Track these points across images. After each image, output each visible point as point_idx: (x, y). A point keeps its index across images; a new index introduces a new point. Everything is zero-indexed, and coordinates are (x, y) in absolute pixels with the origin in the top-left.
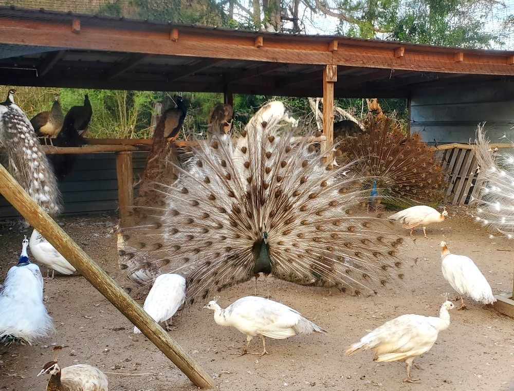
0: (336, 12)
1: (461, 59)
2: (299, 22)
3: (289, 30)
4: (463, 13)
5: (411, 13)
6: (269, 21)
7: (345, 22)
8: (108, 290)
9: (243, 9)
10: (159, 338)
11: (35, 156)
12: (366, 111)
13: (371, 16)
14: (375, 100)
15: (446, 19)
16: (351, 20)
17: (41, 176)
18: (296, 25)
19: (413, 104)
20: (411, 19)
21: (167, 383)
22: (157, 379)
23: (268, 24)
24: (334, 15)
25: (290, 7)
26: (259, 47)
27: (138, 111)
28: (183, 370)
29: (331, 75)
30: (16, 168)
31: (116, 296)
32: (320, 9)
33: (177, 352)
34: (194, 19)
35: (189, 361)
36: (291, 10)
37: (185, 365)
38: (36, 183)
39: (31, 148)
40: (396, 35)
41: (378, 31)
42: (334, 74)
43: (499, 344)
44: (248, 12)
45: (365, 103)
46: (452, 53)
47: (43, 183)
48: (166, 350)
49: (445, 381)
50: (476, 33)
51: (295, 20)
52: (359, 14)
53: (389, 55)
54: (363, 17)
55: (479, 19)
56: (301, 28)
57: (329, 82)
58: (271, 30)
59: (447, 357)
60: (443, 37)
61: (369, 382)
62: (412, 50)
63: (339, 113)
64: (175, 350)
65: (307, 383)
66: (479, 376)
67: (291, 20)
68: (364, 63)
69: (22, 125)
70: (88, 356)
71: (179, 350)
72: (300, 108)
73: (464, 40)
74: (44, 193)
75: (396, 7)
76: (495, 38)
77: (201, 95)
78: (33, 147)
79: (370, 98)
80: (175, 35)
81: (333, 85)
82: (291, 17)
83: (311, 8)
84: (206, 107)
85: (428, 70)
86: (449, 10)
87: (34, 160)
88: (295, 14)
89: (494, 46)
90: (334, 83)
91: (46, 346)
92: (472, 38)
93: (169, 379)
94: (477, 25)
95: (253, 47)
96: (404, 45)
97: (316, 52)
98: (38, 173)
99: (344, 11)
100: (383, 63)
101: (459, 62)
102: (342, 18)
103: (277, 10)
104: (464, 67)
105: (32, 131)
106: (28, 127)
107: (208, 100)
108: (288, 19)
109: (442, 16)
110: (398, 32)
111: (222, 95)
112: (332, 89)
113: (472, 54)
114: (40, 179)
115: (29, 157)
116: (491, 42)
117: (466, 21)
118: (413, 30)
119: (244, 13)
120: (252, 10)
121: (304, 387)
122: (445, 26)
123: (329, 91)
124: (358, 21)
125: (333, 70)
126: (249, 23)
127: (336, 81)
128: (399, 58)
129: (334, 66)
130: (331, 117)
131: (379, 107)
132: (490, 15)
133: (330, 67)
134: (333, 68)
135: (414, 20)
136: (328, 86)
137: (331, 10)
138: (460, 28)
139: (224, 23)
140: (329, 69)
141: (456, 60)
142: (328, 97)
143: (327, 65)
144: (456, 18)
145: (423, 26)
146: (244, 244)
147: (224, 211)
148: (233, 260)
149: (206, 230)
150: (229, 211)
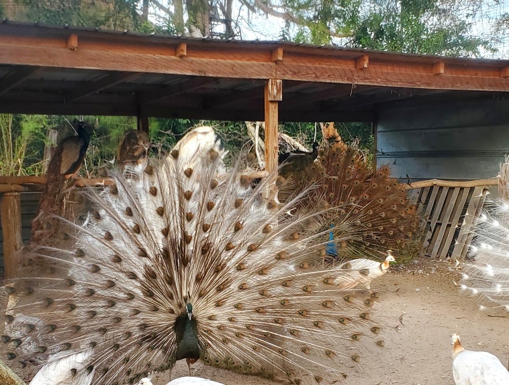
0: (281, 10)
1: (442, 71)
2: (233, 24)
3: (220, 34)
4: (444, 11)
5: (378, 12)
6: (194, 23)
7: (292, 24)
9: (161, 7)
12: (319, 138)
14: (331, 124)
16: (300, 21)
18: (229, 28)
19: (379, 129)
20: (376, 18)
23: (193, 27)
24: (277, 14)
25: (221, 5)
26: (181, 57)
27: (28, 140)
29: (274, 92)
32: (259, 7)
34: (98, 21)
36: (222, 8)
40: (358, 39)
41: (335, 35)
42: (278, 91)
44: (167, 11)
45: (319, 129)
46: (429, 63)
50: (461, 38)
51: (227, 22)
52: (310, 13)
53: (349, 66)
54: (315, 17)
55: (464, 19)
56: (235, 32)
57: (272, 102)
58: (197, 34)
60: (419, 43)
62: (379, 59)
63: (285, 142)
67: (223, 21)
68: (316, 77)
72: (235, 135)
73: (446, 46)
76: (485, 43)
77: (108, 120)
79: (324, 122)
80: (74, 42)
81: (277, 105)
82: (222, 17)
83: (248, 5)
84: (114, 134)
85: (399, 85)
86: (426, 8)
88: (228, 14)
89: (484, 53)
90: (279, 102)
92: (455, 44)
94: (462, 27)
95: (174, 57)
96: (368, 53)
97: (255, 62)
99: (290, 10)
100: (341, 77)
101: (438, 74)
102: (288, 18)
103: (204, 9)
104: (445, 81)
107: (117, 126)
108: (218, 20)
109: (417, 15)
111: (135, 119)
112: (277, 109)
113: (455, 64)
116: (481, 48)
117: (448, 22)
118: (380, 33)
119: (162, 13)
120: (172, 9)
122: (421, 28)
123: (273, 113)
124: (309, 22)
125: (277, 85)
126: (169, 26)
127: (281, 100)
128: (362, 69)
129: (278, 81)
130: (275, 146)
131: (337, 134)
132: (478, 14)
133: (273, 83)
134: (277, 83)
135: (381, 20)
136: (270, 106)
137: (274, 9)
138: (440, 30)
139: (136, 25)
140: (272, 84)
141: (435, 72)
142: (271, 120)
143: (269, 79)
144: (435, 18)
145: (392, 28)
146: (163, 320)
147: (133, 276)
148: (149, 341)
149: (112, 303)
150: (140, 276)
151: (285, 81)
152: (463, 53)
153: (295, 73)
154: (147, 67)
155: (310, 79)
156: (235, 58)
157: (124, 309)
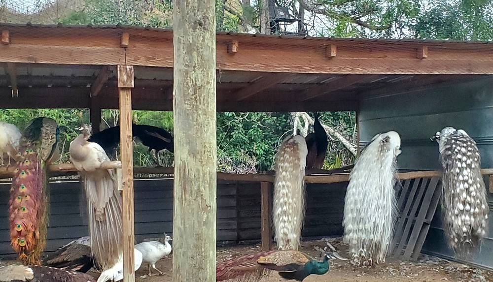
42: (129, 78)
90: (131, 89)
125: (126, 72)
127: (133, 87)
129: (128, 67)
130: (129, 135)
133: (122, 69)
134: (126, 69)
136: (121, 94)
140: (120, 70)
143: (117, 66)
151: (137, 67)
153: (148, 59)
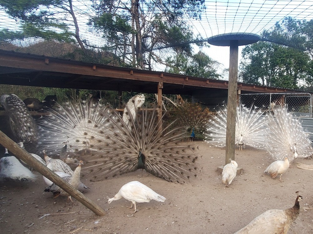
0: (165, 63)
1: (208, 83)
2: (151, 66)
3: (147, 68)
4: (210, 66)
5: (192, 65)
6: (139, 65)
7: (168, 67)
8: (53, 178)
9: (128, 59)
10: (79, 197)
11: (25, 116)
12: (176, 98)
13: (178, 65)
14: (180, 95)
15: (204, 68)
16: (170, 66)
17: (28, 124)
18: (150, 66)
19: (192, 97)
20: (192, 67)
21: (83, 215)
22: (79, 214)
24: (164, 64)
25: (147, 60)
26: (131, 74)
27: (81, 97)
28: (91, 209)
29: (160, 85)
30: (13, 122)
31: (57, 181)
32: (159, 61)
33: (88, 202)
34: (107, 62)
35: (94, 205)
36: (148, 61)
37: (92, 207)
38: (25, 128)
39: (23, 112)
40: (187, 72)
41: (180, 71)
42: (162, 86)
43: (220, 185)
44: (130, 60)
45: (176, 96)
46: (205, 80)
47: (29, 128)
48: (83, 202)
49: (201, 201)
50: (214, 74)
51: (149, 65)
52: (173, 64)
53: (183, 80)
54: (175, 65)
55: (215, 69)
56: (152, 68)
57: (160, 88)
58: (140, 68)
59: (202, 191)
60: (204, 74)
61: (172, 205)
62: (191, 78)
63: (166, 99)
64: (87, 201)
65: (147, 208)
66: (213, 198)
67: (148, 65)
68: (173, 82)
69: (18, 102)
70: (45, 207)
71: (89, 201)
72: (151, 97)
73: (210, 75)
74: (30, 132)
75: (186, 63)
76: (220, 76)
77: (110, 91)
78: (24, 112)
79: (177, 94)
80: (95, 68)
81: (161, 90)
82: (148, 63)
83: (155, 61)
84: (112, 95)
85: (197, 86)
86: (205, 65)
87: (25, 117)
88: (149, 62)
89: (220, 78)
90: (162, 89)
91: (22, 205)
92: (213, 75)
93: (85, 213)
94: (215, 71)
95: (129, 74)
96: (187, 76)
97: (154, 77)
98: (27, 123)
99: (168, 63)
100: (180, 83)
101: (207, 83)
102: (167, 65)
103: (142, 60)
104: (209, 85)
105: (24, 104)
106: (21, 103)
107: (113, 93)
108: (147, 64)
110: (188, 71)
111: (118, 92)
112: (161, 91)
113: (211, 81)
114: (27, 126)
115: (21, 116)
116: (219, 77)
117: (211, 69)
118: (193, 71)
119: (129, 61)
120: (132, 60)
121: (146, 210)
122: (204, 71)
123: (160, 92)
124: (173, 67)
126: (131, 65)
128: (186, 81)
129: (162, 83)
131: (181, 98)
132: (219, 68)
135: (193, 68)
136: (159, 90)
137: (163, 62)
138: (209, 71)
139: (120, 64)
141: (206, 83)
142: (160, 94)
143: (159, 82)
144: (208, 68)
145: (196, 70)
146: (134, 156)
147: (123, 141)
148: (129, 162)
149: (115, 149)
150: (125, 141)
151: (164, 83)
152: (215, 77)
153: (167, 81)
154: (120, 77)
155: (171, 82)
156: (149, 76)
157: (120, 151)
